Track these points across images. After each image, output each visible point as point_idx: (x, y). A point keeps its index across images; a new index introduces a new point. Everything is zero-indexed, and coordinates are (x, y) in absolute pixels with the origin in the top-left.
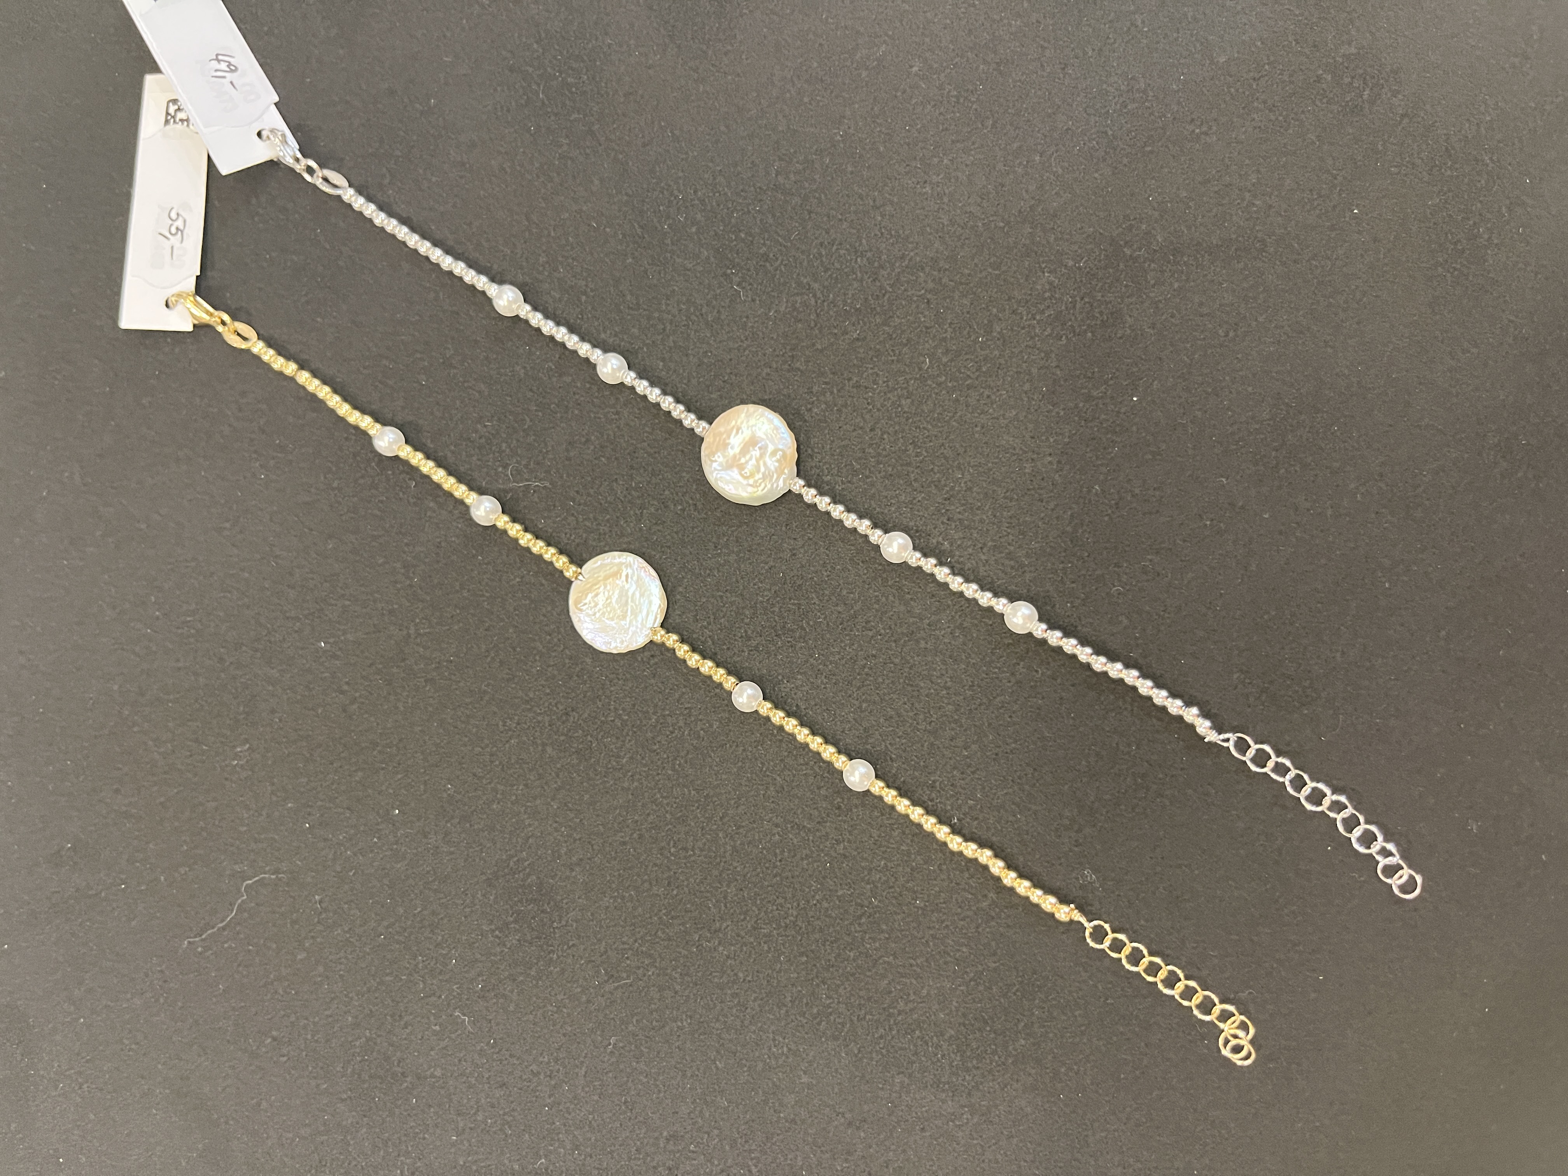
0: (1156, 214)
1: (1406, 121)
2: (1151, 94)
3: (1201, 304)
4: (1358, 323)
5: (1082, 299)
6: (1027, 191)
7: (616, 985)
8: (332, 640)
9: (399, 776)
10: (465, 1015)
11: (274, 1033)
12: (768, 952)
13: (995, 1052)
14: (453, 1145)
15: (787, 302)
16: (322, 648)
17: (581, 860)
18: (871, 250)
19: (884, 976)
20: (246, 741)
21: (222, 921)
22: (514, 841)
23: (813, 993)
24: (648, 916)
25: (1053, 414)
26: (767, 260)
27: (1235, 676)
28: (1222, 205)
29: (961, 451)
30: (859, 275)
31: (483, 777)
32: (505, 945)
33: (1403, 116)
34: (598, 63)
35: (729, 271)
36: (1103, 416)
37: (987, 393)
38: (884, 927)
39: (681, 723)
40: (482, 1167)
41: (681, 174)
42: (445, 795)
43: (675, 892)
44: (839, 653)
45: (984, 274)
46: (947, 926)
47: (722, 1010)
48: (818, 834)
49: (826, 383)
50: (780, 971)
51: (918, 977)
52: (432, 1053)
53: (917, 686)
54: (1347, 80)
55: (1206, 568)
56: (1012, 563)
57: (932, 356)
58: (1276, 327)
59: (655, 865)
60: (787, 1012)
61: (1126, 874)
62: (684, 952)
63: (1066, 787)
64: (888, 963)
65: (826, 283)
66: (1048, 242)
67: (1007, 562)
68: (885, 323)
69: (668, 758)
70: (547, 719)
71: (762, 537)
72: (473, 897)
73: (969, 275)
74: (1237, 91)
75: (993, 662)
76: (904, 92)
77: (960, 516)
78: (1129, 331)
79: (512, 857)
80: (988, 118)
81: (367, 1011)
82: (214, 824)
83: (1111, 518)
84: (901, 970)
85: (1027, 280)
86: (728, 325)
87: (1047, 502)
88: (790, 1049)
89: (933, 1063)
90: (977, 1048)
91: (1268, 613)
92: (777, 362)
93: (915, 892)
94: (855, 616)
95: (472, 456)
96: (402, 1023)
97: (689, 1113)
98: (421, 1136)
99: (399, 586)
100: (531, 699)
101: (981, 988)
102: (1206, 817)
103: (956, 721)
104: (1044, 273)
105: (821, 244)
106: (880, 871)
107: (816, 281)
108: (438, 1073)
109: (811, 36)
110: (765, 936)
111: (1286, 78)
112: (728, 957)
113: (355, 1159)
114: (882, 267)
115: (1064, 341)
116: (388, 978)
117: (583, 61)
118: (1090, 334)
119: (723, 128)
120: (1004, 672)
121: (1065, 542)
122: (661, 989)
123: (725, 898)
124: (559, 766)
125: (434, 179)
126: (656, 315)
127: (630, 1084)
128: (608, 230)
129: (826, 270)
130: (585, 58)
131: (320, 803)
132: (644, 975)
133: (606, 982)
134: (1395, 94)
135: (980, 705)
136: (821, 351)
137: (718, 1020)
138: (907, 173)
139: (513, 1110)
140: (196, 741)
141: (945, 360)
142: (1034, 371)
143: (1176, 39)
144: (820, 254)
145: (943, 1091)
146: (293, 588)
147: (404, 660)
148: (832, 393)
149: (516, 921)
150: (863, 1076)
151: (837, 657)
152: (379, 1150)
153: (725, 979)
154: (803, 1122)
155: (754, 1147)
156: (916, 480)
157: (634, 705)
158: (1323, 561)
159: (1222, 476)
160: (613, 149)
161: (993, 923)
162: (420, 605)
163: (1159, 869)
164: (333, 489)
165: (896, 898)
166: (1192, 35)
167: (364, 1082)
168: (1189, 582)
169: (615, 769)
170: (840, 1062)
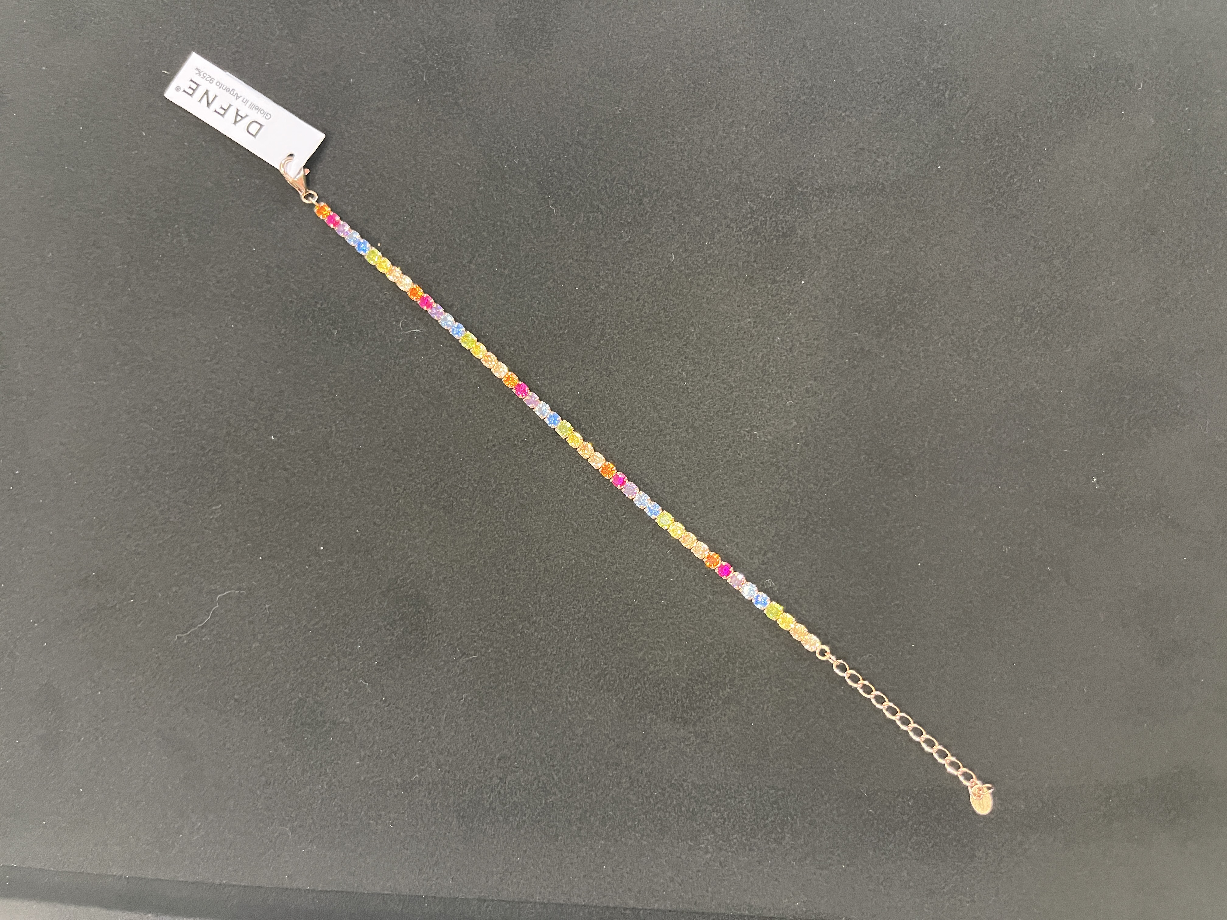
0: (818, 166)
1: (971, 111)
2: (815, 90)
3: (844, 223)
4: (940, 237)
5: (771, 218)
6: (737, 149)
7: (467, 659)
8: (279, 435)
9: (324, 525)
10: (365, 681)
11: (236, 697)
12: (567, 635)
13: (710, 698)
14: (358, 767)
15: (584, 216)
16: (272, 440)
17: (445, 578)
18: (638, 185)
19: (641, 650)
20: (220, 502)
21: (200, 623)
22: (401, 566)
23: (595, 662)
24: (489, 613)
25: (752, 291)
26: (571, 190)
27: (863, 457)
28: (858, 161)
29: (694, 314)
30: (630, 201)
31: (380, 525)
32: (393, 635)
33: (970, 108)
34: (463, 59)
35: (546, 197)
36: (782, 293)
37: (710, 277)
38: (641, 618)
39: (512, 489)
40: (376, 782)
41: (516, 133)
42: (354, 537)
43: (507, 598)
44: (615, 443)
45: (709, 201)
46: (681, 617)
47: (537, 674)
48: (600, 559)
49: (608, 270)
50: (574, 648)
51: (663, 649)
52: (344, 707)
53: (664, 464)
54: (935, 85)
55: (845, 389)
56: (725, 386)
57: (676, 254)
58: (890, 239)
59: (494, 580)
60: (578, 674)
61: (794, 582)
62: (512, 637)
63: (757, 528)
64: (645, 641)
65: (609, 206)
66: (750, 182)
67: (722, 385)
68: (647, 232)
69: (503, 511)
70: (423, 486)
71: (566, 369)
72: (373, 603)
73: (700, 202)
74: (868, 90)
75: (712, 448)
76: (661, 84)
77: (693, 356)
78: (799, 240)
79: (398, 577)
80: (713, 102)
81: (300, 680)
82: (196, 558)
83: (787, 358)
84: (652, 645)
85: (736, 206)
86: (546, 231)
87: (748, 347)
88: (580, 699)
89: (672, 705)
90: (699, 695)
91: (883, 417)
92: (577, 256)
93: (661, 595)
94: (626, 420)
95: (375, 314)
96: (324, 688)
97: (514, 743)
98: (335, 762)
99: (325, 399)
100: (413, 474)
101: (703, 656)
102: (843, 546)
103: (688, 486)
104: (747, 202)
105: (606, 180)
106: (639, 583)
107: (602, 204)
108: (347, 720)
109: (601, 46)
110: (565, 625)
111: (898, 83)
112: (541, 639)
113: (290, 779)
114: (644, 196)
115: (759, 245)
116: (314, 659)
117: (452, 57)
118: (775, 241)
119: (543, 104)
120: (719, 455)
121: (758, 373)
122: (497, 661)
123: (539, 601)
124: (431, 517)
125: (352, 132)
126: (499, 223)
127: (475, 724)
128: (468, 168)
129: (610, 197)
130: (454, 55)
131: (269, 543)
132: (486, 652)
133: (460, 658)
134: (965, 94)
135: (704, 476)
136: (606, 249)
137: (533, 681)
138: (662, 136)
139: (398, 743)
140: (185, 502)
141: (684, 256)
142: (740, 264)
143: (831, 56)
144: (606, 187)
145: (678, 723)
146: (253, 400)
147: (328, 448)
148: (612, 276)
149: (401, 619)
150: (627, 714)
151: (613, 446)
152: (307, 772)
153: (538, 654)
154: (588, 745)
155: (556, 763)
156: (665, 332)
157: (481, 477)
158: (918, 385)
159: (856, 331)
160: (472, 115)
161: (710, 614)
162: (340, 412)
163: (814, 579)
164: (281, 335)
165: (649, 599)
166: (841, 54)
167: (297, 727)
168: (835, 398)
169: (468, 519)
170: (612, 706)
